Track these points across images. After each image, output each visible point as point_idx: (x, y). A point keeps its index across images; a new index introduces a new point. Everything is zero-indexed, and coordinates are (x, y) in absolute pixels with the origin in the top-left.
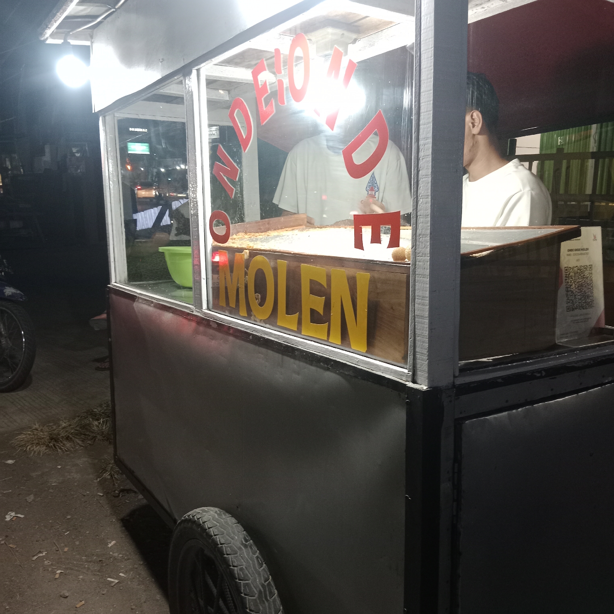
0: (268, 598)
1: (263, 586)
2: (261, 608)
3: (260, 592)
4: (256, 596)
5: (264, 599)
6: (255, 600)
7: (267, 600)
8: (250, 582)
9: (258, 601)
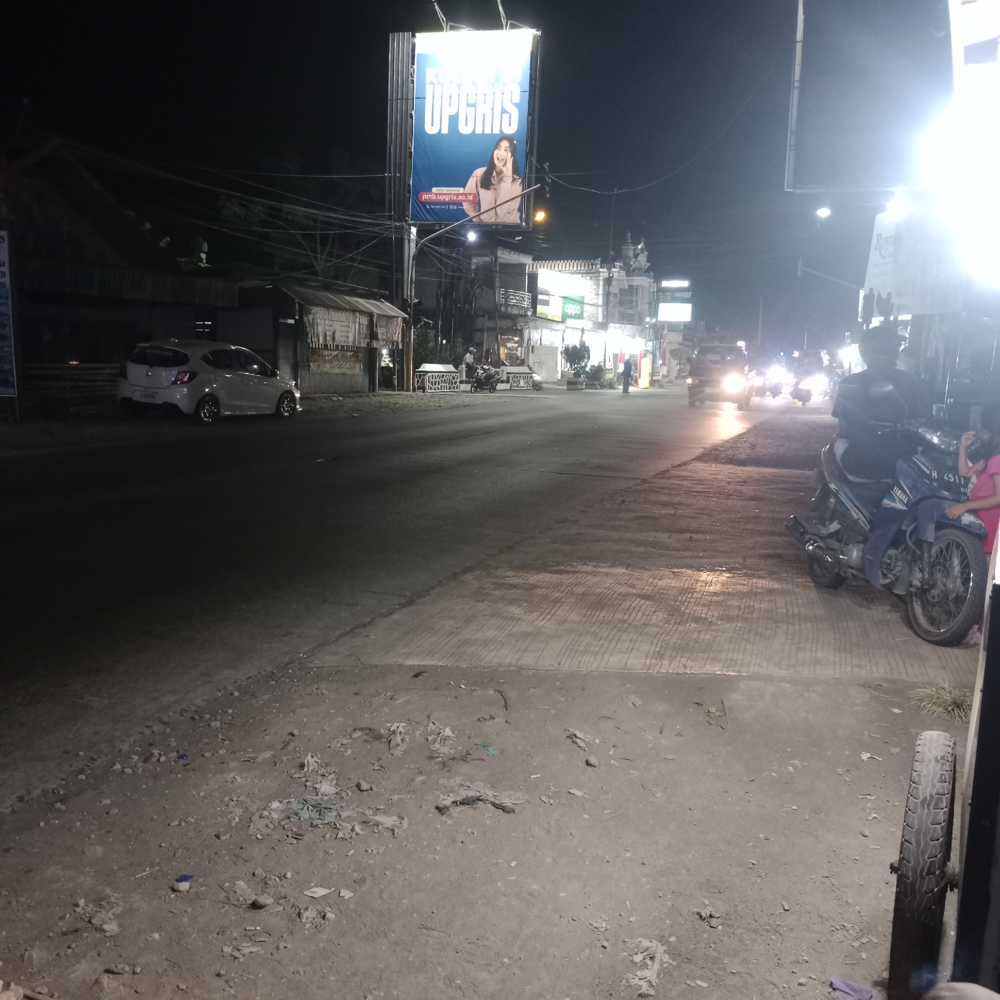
0: (931, 807)
1: (931, 795)
2: (919, 811)
3: (925, 799)
4: (920, 800)
5: (926, 806)
6: (917, 802)
7: (928, 808)
8: (920, 787)
9: (919, 805)
